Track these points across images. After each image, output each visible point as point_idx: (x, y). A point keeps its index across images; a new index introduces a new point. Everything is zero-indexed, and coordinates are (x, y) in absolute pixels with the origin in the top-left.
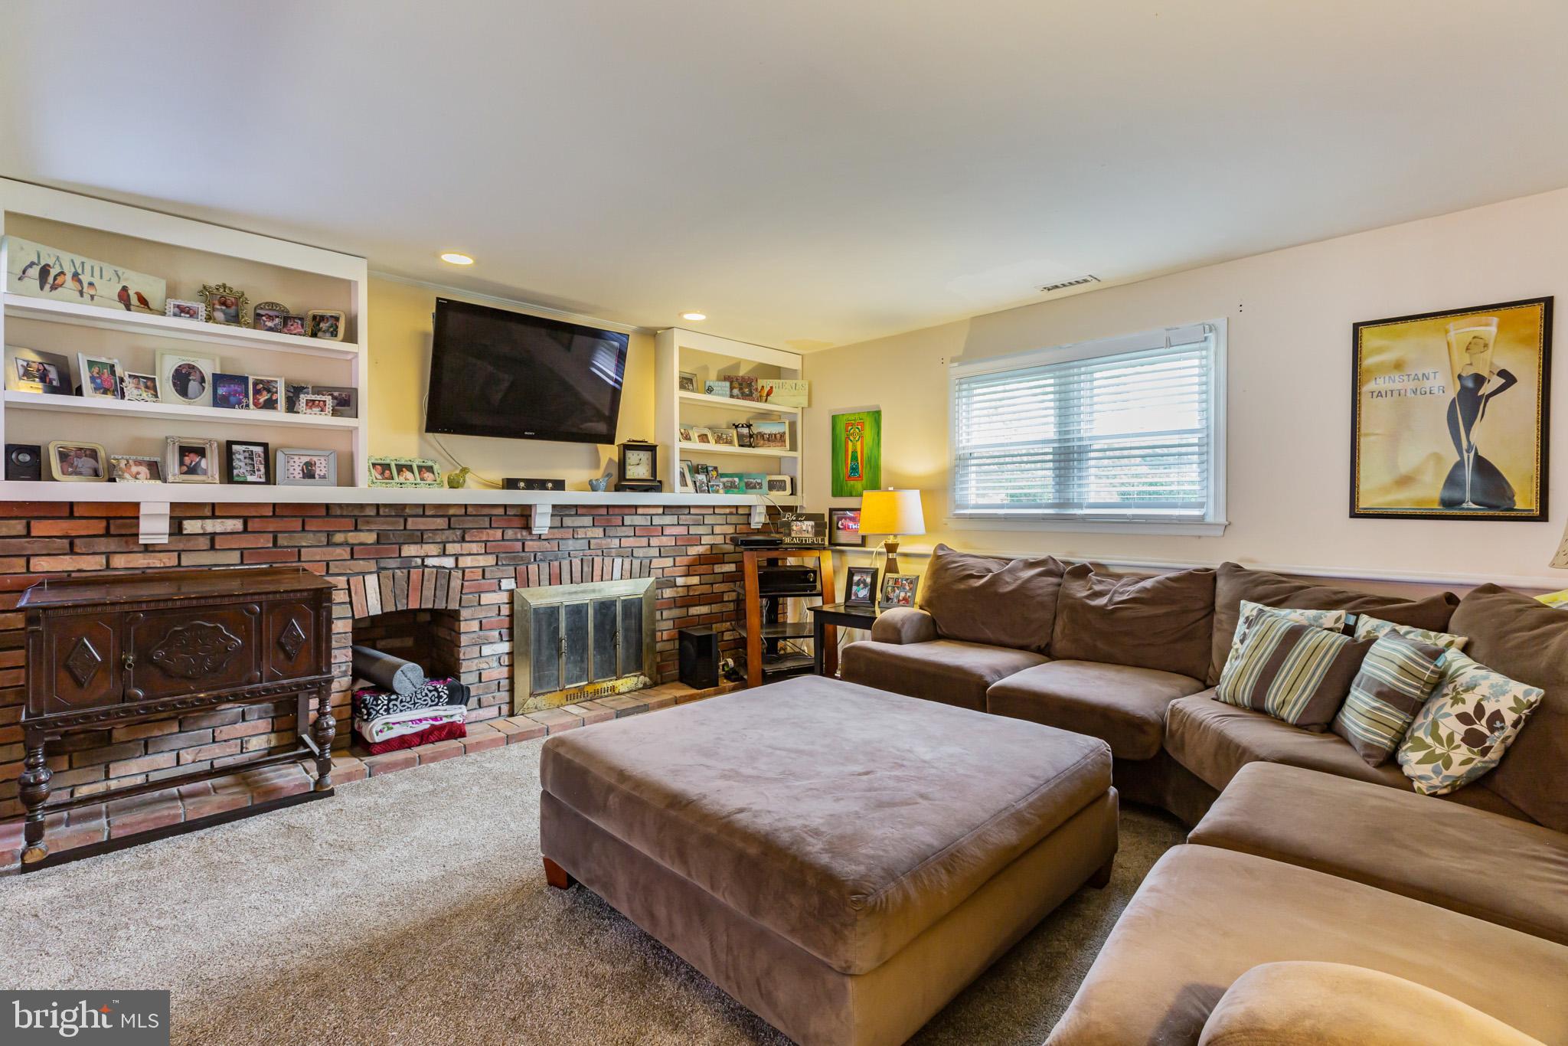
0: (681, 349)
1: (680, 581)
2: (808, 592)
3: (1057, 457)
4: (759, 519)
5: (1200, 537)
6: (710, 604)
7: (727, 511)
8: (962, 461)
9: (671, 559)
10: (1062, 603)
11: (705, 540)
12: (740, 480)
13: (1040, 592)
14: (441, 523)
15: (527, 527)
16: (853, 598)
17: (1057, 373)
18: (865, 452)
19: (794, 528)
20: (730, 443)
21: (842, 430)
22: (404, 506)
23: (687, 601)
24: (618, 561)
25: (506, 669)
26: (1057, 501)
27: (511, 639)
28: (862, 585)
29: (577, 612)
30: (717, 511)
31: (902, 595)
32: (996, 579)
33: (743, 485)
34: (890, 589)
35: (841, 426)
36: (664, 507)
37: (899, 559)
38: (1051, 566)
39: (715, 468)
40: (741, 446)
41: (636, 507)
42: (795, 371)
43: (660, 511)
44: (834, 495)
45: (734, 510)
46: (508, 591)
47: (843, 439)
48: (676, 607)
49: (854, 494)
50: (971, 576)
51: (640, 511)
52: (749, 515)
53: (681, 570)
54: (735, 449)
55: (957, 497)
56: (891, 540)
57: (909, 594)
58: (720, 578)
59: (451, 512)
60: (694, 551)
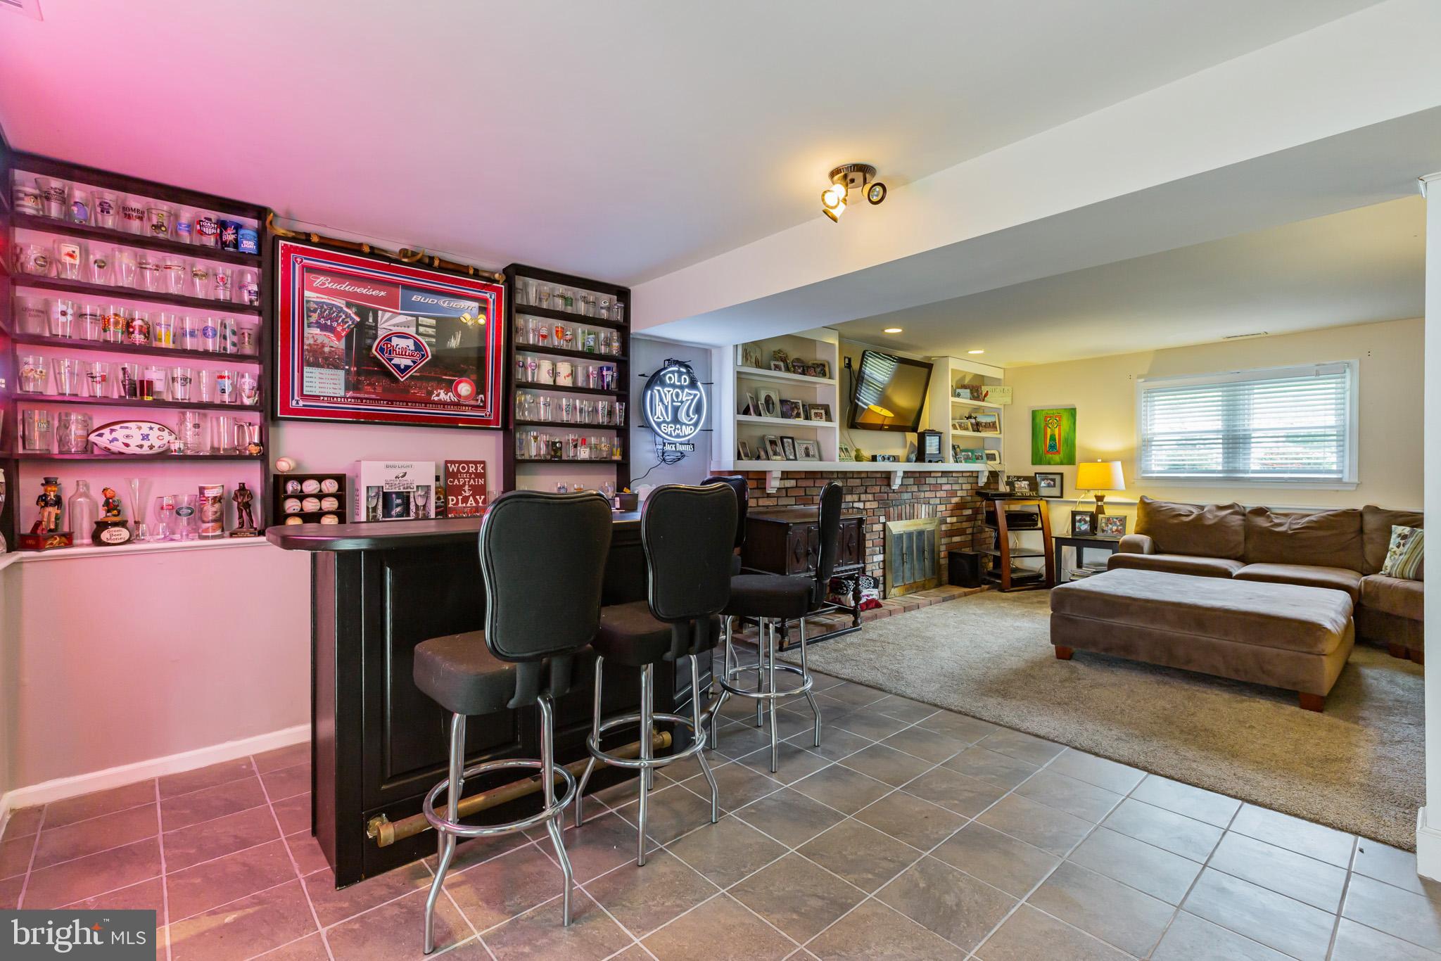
0: (952, 369)
1: (949, 520)
2: (1032, 528)
3: (1226, 441)
4: (983, 480)
5: (1337, 491)
6: (960, 535)
7: (968, 474)
8: (1147, 444)
9: (944, 506)
10: (1250, 531)
11: (959, 493)
12: (972, 454)
13: (1233, 524)
14: (858, 482)
15: (889, 485)
16: (1077, 530)
17: (1225, 389)
18: (1062, 435)
19: (1016, 486)
20: (967, 429)
21: (1039, 422)
22: (846, 472)
23: (950, 534)
24: (924, 506)
25: (882, 570)
26: (1226, 469)
27: (884, 553)
28: (1083, 522)
29: (910, 535)
30: (964, 474)
31: (1115, 528)
32: (1200, 517)
33: (974, 457)
34: (1103, 525)
35: (1040, 420)
36: (942, 472)
37: (1105, 507)
38: (1237, 509)
39: (958, 446)
40: (974, 431)
41: (930, 472)
42: (999, 379)
43: (940, 474)
44: (1033, 463)
45: (971, 474)
46: (882, 523)
47: (1042, 426)
48: (947, 537)
49: (1052, 463)
50: (1181, 515)
51: (933, 475)
52: (977, 477)
53: (949, 513)
54: (970, 433)
55: (1143, 466)
56: (1099, 493)
57: (1120, 528)
58: (965, 518)
59: (863, 475)
60: (955, 500)
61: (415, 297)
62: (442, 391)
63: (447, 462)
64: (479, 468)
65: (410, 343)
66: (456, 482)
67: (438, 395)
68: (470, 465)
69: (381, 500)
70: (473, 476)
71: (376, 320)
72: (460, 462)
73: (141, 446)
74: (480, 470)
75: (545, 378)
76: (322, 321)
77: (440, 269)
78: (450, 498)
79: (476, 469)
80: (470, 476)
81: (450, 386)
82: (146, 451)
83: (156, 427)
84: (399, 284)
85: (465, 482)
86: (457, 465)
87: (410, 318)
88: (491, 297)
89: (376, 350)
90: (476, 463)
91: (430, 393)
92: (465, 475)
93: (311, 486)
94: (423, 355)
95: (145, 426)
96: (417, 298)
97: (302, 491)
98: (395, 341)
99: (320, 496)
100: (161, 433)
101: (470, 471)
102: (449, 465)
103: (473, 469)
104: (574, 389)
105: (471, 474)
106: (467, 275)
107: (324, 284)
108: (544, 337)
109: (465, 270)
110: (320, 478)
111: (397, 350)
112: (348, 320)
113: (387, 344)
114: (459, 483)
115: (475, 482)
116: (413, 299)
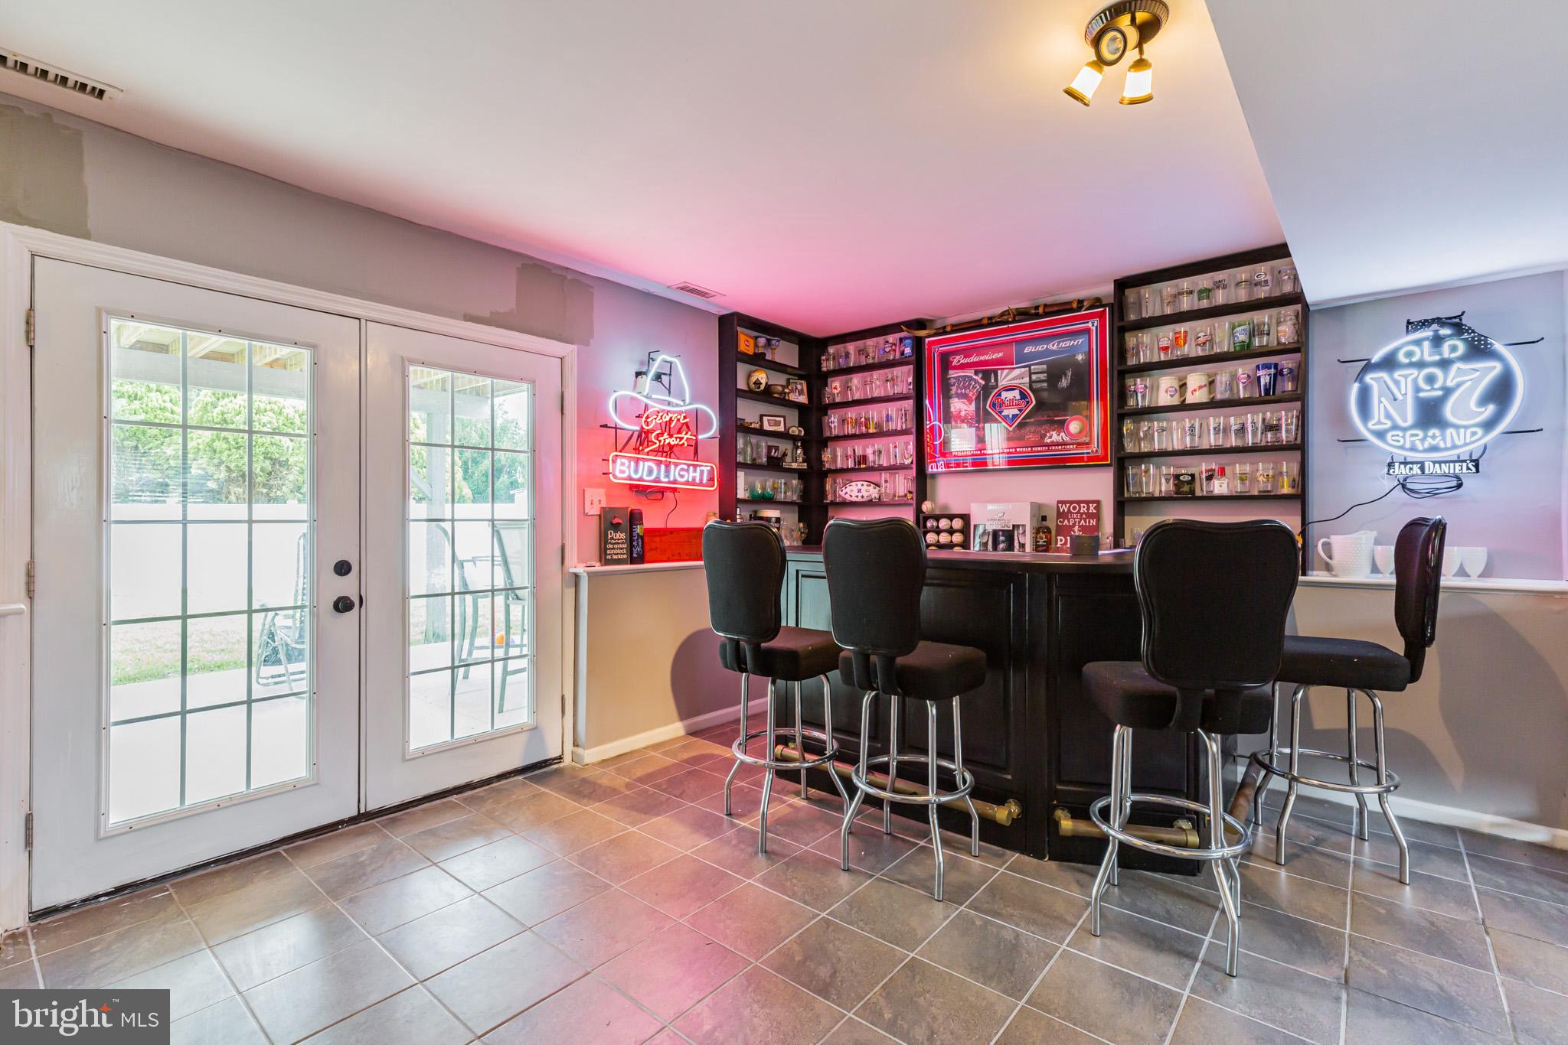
61: (1027, 349)
62: (1054, 433)
63: (1059, 502)
64: (1091, 508)
65: (1016, 394)
66: (1066, 522)
67: (1050, 437)
68: (1082, 505)
69: (991, 537)
70: (1084, 516)
71: (996, 380)
72: (1071, 502)
73: (857, 497)
74: (1092, 509)
75: (1164, 399)
76: (959, 391)
77: (1046, 314)
78: (1059, 538)
79: (1088, 509)
80: (1081, 516)
81: (1061, 425)
82: (859, 499)
83: (865, 483)
84: (1012, 342)
85: (1075, 522)
86: (1068, 505)
87: (1023, 370)
88: (1093, 325)
89: (990, 407)
90: (1087, 502)
91: (1043, 436)
92: (1075, 515)
93: (944, 523)
94: (1028, 402)
95: (860, 483)
96: (1028, 349)
97: (938, 527)
98: (1004, 395)
99: (951, 531)
100: (868, 488)
101: (1082, 511)
102: (1060, 505)
103: (1085, 509)
104: (1213, 404)
105: (1082, 514)
106: (1072, 310)
107: (959, 361)
108: (1165, 349)
109: (1068, 307)
110: (951, 517)
111: (1006, 402)
112: (977, 385)
113: (998, 399)
114: (1069, 523)
115: (1086, 523)
116: (1025, 352)
